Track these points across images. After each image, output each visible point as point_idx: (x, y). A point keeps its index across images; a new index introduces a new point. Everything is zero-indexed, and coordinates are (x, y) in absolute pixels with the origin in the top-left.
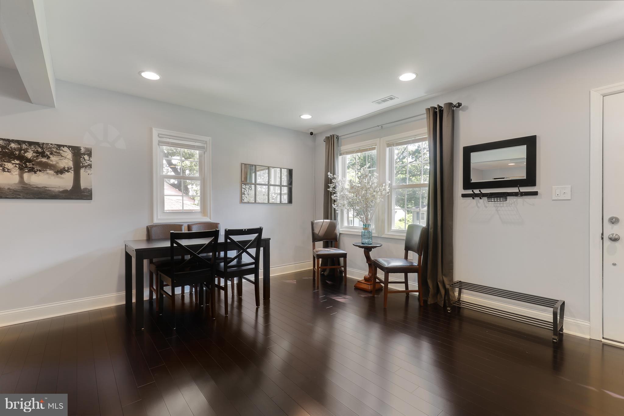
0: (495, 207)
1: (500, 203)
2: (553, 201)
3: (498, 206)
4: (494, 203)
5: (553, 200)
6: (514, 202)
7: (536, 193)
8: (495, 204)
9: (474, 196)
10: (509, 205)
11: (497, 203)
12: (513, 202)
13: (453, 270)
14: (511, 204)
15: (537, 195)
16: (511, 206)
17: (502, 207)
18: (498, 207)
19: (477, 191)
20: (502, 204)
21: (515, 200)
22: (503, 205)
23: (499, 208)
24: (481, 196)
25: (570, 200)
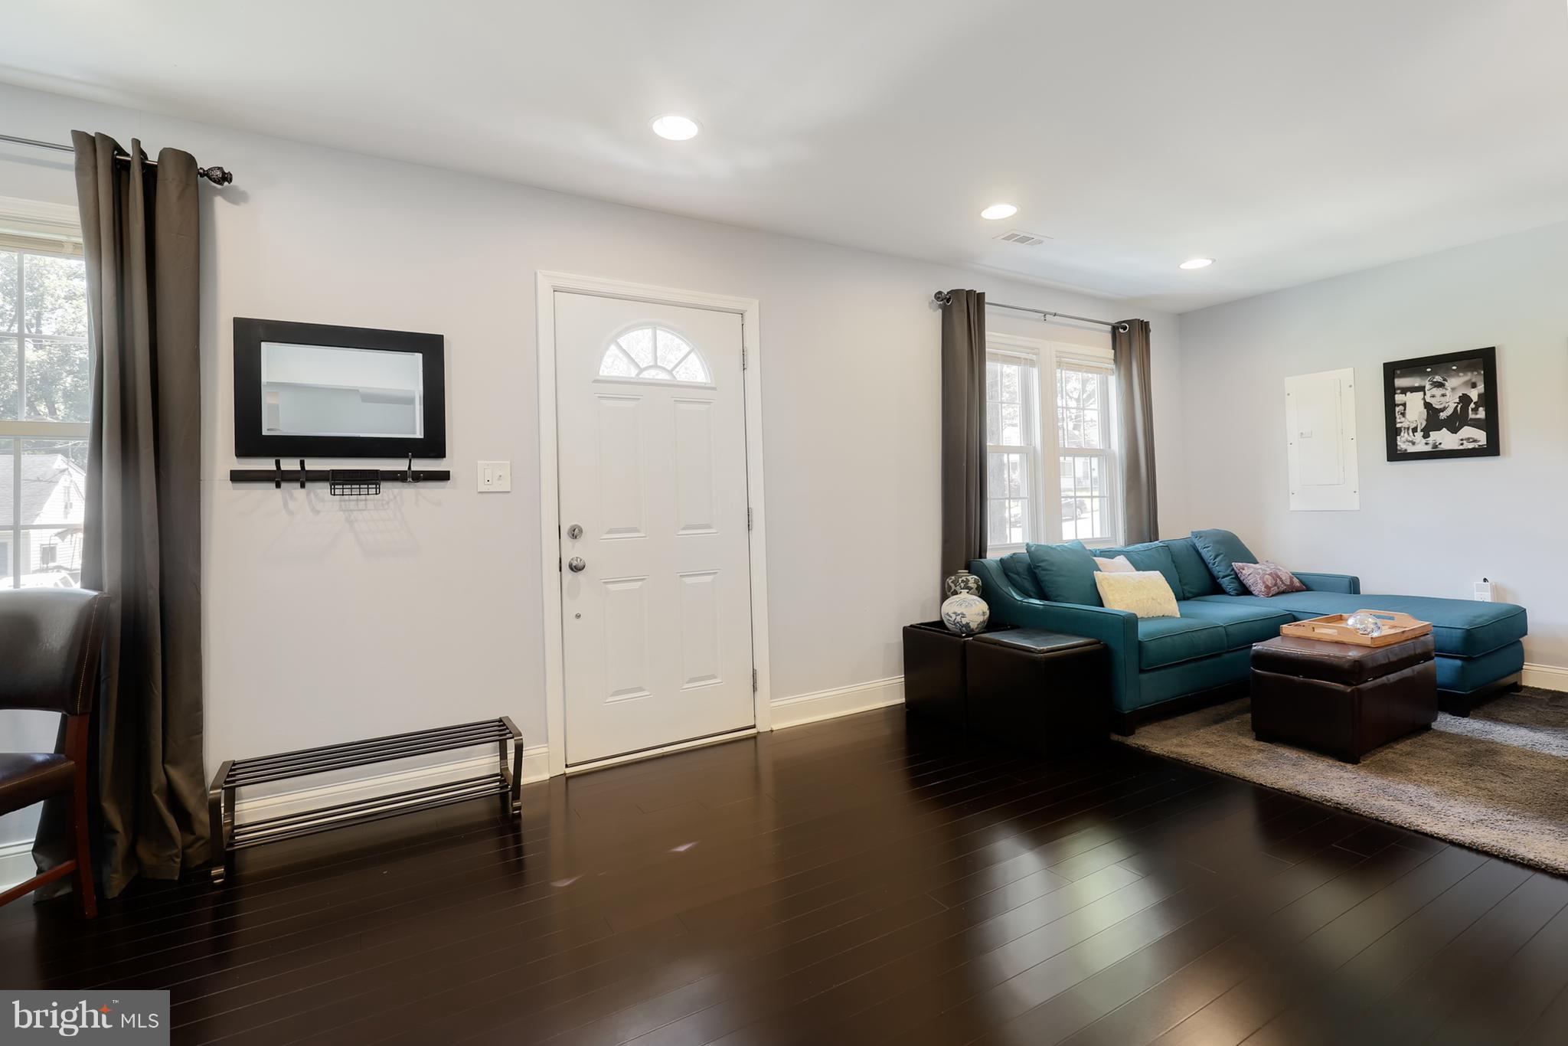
0: (342, 510)
1: (357, 500)
2: (480, 495)
3: (352, 507)
4: (340, 501)
5: (480, 492)
6: (395, 497)
7: (444, 476)
8: (343, 503)
9: (278, 478)
10: (382, 505)
11: (350, 500)
12: (391, 497)
13: (202, 732)
14: (388, 503)
15: (449, 479)
16: (386, 506)
17: (364, 510)
18: (351, 510)
19: (290, 464)
20: (364, 502)
21: (396, 491)
22: (366, 504)
23: (355, 513)
24: (304, 478)
25: (509, 492)
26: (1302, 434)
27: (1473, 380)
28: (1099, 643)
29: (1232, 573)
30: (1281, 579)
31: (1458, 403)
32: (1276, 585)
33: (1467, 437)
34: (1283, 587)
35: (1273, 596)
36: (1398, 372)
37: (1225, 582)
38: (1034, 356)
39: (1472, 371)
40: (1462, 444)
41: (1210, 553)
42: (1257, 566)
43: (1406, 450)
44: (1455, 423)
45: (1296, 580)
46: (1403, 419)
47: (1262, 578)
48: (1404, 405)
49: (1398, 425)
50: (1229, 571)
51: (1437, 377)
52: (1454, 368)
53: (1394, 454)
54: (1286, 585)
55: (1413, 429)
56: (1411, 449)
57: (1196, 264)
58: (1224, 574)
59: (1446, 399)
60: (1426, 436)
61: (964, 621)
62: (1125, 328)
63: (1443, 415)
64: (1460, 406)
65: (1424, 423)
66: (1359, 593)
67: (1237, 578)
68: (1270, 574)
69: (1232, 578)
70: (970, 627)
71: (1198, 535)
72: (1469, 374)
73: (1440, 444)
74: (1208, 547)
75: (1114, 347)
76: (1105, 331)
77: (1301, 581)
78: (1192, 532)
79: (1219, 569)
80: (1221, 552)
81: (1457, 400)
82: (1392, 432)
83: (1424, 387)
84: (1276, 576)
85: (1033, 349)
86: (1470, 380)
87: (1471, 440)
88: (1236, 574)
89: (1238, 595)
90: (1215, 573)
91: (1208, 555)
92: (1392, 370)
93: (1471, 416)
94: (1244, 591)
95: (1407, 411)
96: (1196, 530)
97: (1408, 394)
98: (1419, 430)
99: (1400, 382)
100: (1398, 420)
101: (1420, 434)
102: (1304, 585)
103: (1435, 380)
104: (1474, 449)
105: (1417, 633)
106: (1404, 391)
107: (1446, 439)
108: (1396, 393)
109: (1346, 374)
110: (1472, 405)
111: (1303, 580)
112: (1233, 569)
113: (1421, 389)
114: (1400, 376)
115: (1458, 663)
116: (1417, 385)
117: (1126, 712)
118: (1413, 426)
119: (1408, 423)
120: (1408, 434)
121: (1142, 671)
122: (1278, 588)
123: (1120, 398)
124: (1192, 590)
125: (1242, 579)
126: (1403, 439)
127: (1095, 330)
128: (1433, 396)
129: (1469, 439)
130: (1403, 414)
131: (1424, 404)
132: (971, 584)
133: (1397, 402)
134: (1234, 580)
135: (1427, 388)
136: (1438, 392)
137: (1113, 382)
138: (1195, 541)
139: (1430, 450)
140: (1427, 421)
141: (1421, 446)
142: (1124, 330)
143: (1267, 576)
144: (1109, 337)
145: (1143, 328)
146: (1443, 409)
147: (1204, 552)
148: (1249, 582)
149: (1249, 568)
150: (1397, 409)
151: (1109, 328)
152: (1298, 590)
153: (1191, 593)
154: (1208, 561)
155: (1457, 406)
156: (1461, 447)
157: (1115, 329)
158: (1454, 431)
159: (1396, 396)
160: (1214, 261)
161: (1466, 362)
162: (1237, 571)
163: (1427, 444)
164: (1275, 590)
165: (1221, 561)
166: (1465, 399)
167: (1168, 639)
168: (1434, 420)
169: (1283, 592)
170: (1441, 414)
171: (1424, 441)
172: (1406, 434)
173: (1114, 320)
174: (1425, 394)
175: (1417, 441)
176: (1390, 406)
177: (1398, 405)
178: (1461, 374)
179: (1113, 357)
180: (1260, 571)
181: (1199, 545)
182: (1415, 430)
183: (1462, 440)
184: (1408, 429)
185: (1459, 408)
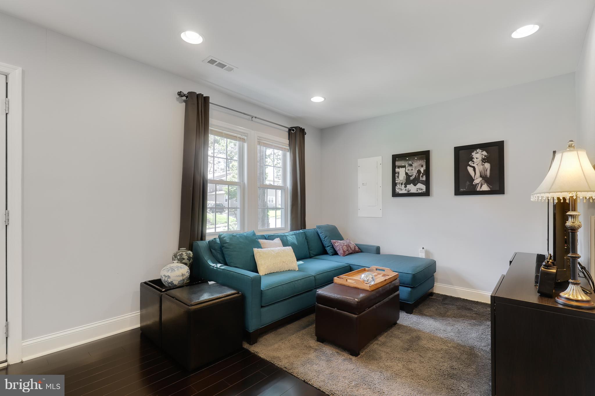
26: (363, 184)
27: (422, 164)
28: (238, 293)
29: (331, 245)
30: (350, 247)
31: (417, 173)
32: (348, 250)
33: (419, 188)
34: (351, 251)
35: (346, 255)
36: (397, 159)
37: (328, 249)
38: (245, 137)
39: (422, 160)
40: (417, 191)
41: (323, 236)
42: (342, 242)
43: (399, 192)
44: (415, 182)
45: (357, 248)
46: (398, 179)
47: (342, 247)
48: (399, 173)
49: (396, 182)
50: (330, 244)
51: (410, 162)
52: (416, 158)
53: (395, 194)
54: (352, 250)
55: (401, 183)
56: (401, 192)
57: (318, 99)
58: (328, 245)
59: (413, 171)
60: (406, 187)
61: (170, 280)
62: (294, 130)
63: (412, 178)
64: (417, 174)
65: (405, 181)
66: (380, 254)
67: (333, 247)
68: (346, 246)
69: (331, 247)
70: (173, 284)
71: (319, 227)
72: (421, 161)
73: (410, 190)
74: (322, 233)
75: (289, 139)
76: (285, 131)
77: (359, 248)
78: (317, 226)
79: (326, 243)
80: (327, 235)
81: (416, 172)
82: (394, 184)
83: (406, 166)
84: (348, 246)
85: (244, 133)
86: (421, 164)
87: (421, 189)
88: (333, 245)
89: (333, 255)
90: (325, 245)
91: (322, 236)
92: (396, 158)
93: (421, 179)
94: (335, 253)
95: (400, 176)
96: (318, 225)
97: (400, 168)
98: (403, 184)
99: (398, 163)
100: (396, 180)
101: (403, 186)
102: (359, 250)
103: (409, 163)
104: (421, 193)
105: (392, 279)
106: (399, 167)
107: (412, 188)
108: (396, 168)
109: (379, 159)
110: (421, 175)
111: (360, 247)
112: (331, 243)
113: (404, 167)
114: (398, 161)
115: (409, 289)
116: (403, 165)
117: (251, 332)
118: (401, 182)
119: (400, 181)
120: (400, 185)
121: (262, 307)
122: (349, 252)
123: (291, 163)
124: (313, 253)
125: (334, 248)
126: (398, 188)
127: (280, 129)
128: (408, 170)
129: (420, 188)
130: (398, 177)
131: (405, 173)
132: (185, 256)
133: (396, 172)
134: (332, 248)
135: (407, 166)
136: (410, 168)
137: (288, 155)
138: (318, 230)
139: (407, 193)
140: (406, 180)
141: (404, 192)
142: (293, 131)
143: (344, 246)
144: (287, 134)
145: (302, 132)
146: (411, 176)
147: (320, 235)
148: (337, 249)
149: (338, 243)
150: (396, 175)
151: (287, 130)
152: (358, 252)
153: (313, 254)
154: (322, 239)
155: (416, 175)
156: (417, 192)
157: (290, 130)
158: (415, 185)
159: (396, 169)
160: (325, 99)
161: (420, 156)
162: (333, 244)
163: (406, 190)
164: (347, 253)
165: (327, 239)
166: (419, 172)
167: (280, 287)
168: (409, 181)
169: (351, 253)
170: (411, 178)
171: (405, 189)
172: (399, 186)
173: (289, 126)
174: (406, 169)
175: (402, 189)
176: (394, 173)
177: (397, 173)
178: (418, 161)
179: (288, 144)
180: (342, 244)
181: (319, 232)
182: (402, 184)
183: (417, 189)
184: (400, 183)
185: (417, 175)
